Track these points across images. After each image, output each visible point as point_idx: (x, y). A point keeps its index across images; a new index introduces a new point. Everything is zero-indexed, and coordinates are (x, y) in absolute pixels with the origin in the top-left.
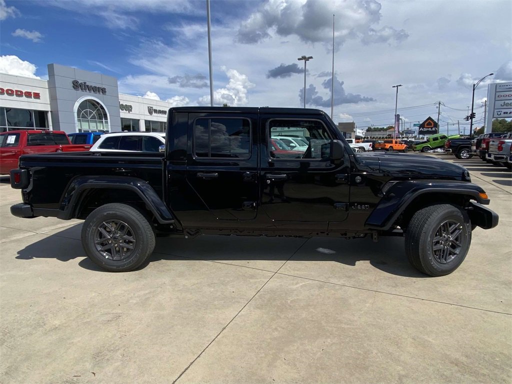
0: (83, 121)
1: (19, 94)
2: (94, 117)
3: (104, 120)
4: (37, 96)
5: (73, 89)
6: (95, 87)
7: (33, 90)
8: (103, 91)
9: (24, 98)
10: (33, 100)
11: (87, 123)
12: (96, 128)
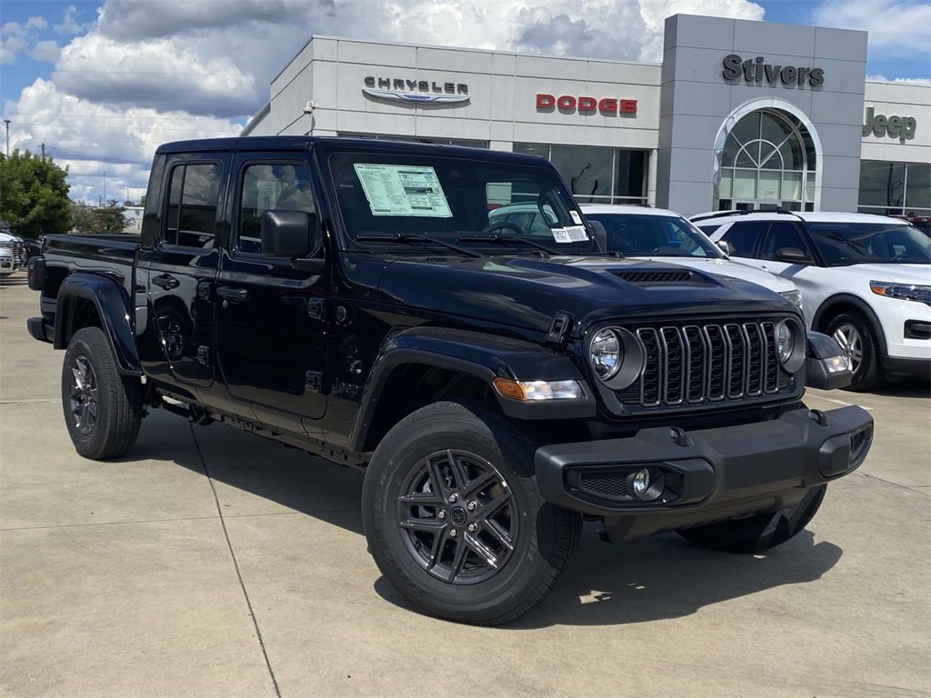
0: (741, 175)
1: (587, 106)
2: (773, 163)
3: (805, 172)
4: (629, 108)
5: (723, 81)
6: (790, 70)
7: (620, 95)
8: (815, 78)
9: (598, 118)
10: (618, 120)
11: (753, 181)
12: (775, 196)
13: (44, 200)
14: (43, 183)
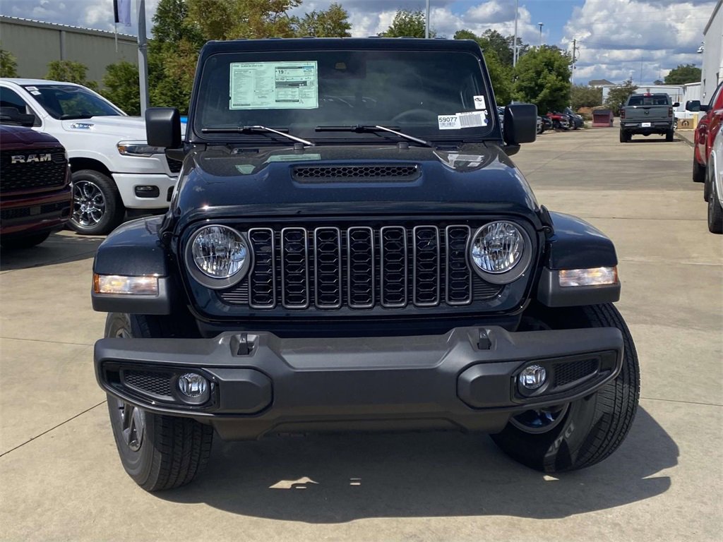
13: (550, 85)
14: (550, 71)
